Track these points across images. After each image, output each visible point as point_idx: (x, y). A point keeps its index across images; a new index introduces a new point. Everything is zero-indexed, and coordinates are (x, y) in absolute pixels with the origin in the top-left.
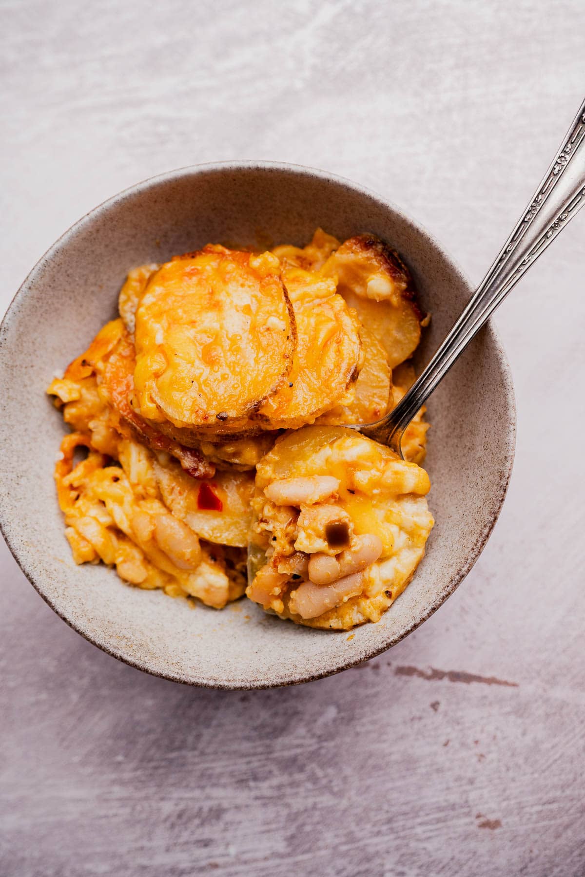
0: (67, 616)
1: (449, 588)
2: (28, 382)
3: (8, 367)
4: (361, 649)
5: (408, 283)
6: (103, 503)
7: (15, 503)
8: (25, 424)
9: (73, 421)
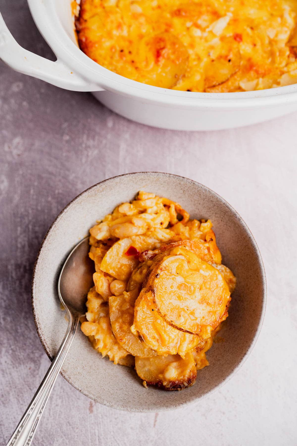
0: (123, 176)
1: (37, 320)
2: (217, 215)
3: (226, 212)
4: (39, 272)
5: (164, 386)
6: (156, 213)
7: (175, 184)
8: (202, 205)
9: (193, 222)
